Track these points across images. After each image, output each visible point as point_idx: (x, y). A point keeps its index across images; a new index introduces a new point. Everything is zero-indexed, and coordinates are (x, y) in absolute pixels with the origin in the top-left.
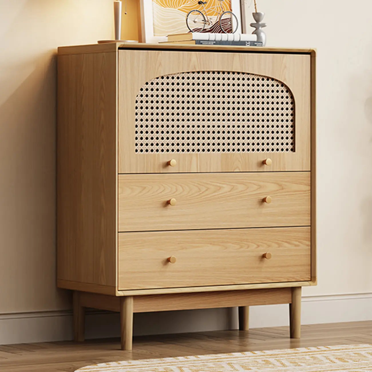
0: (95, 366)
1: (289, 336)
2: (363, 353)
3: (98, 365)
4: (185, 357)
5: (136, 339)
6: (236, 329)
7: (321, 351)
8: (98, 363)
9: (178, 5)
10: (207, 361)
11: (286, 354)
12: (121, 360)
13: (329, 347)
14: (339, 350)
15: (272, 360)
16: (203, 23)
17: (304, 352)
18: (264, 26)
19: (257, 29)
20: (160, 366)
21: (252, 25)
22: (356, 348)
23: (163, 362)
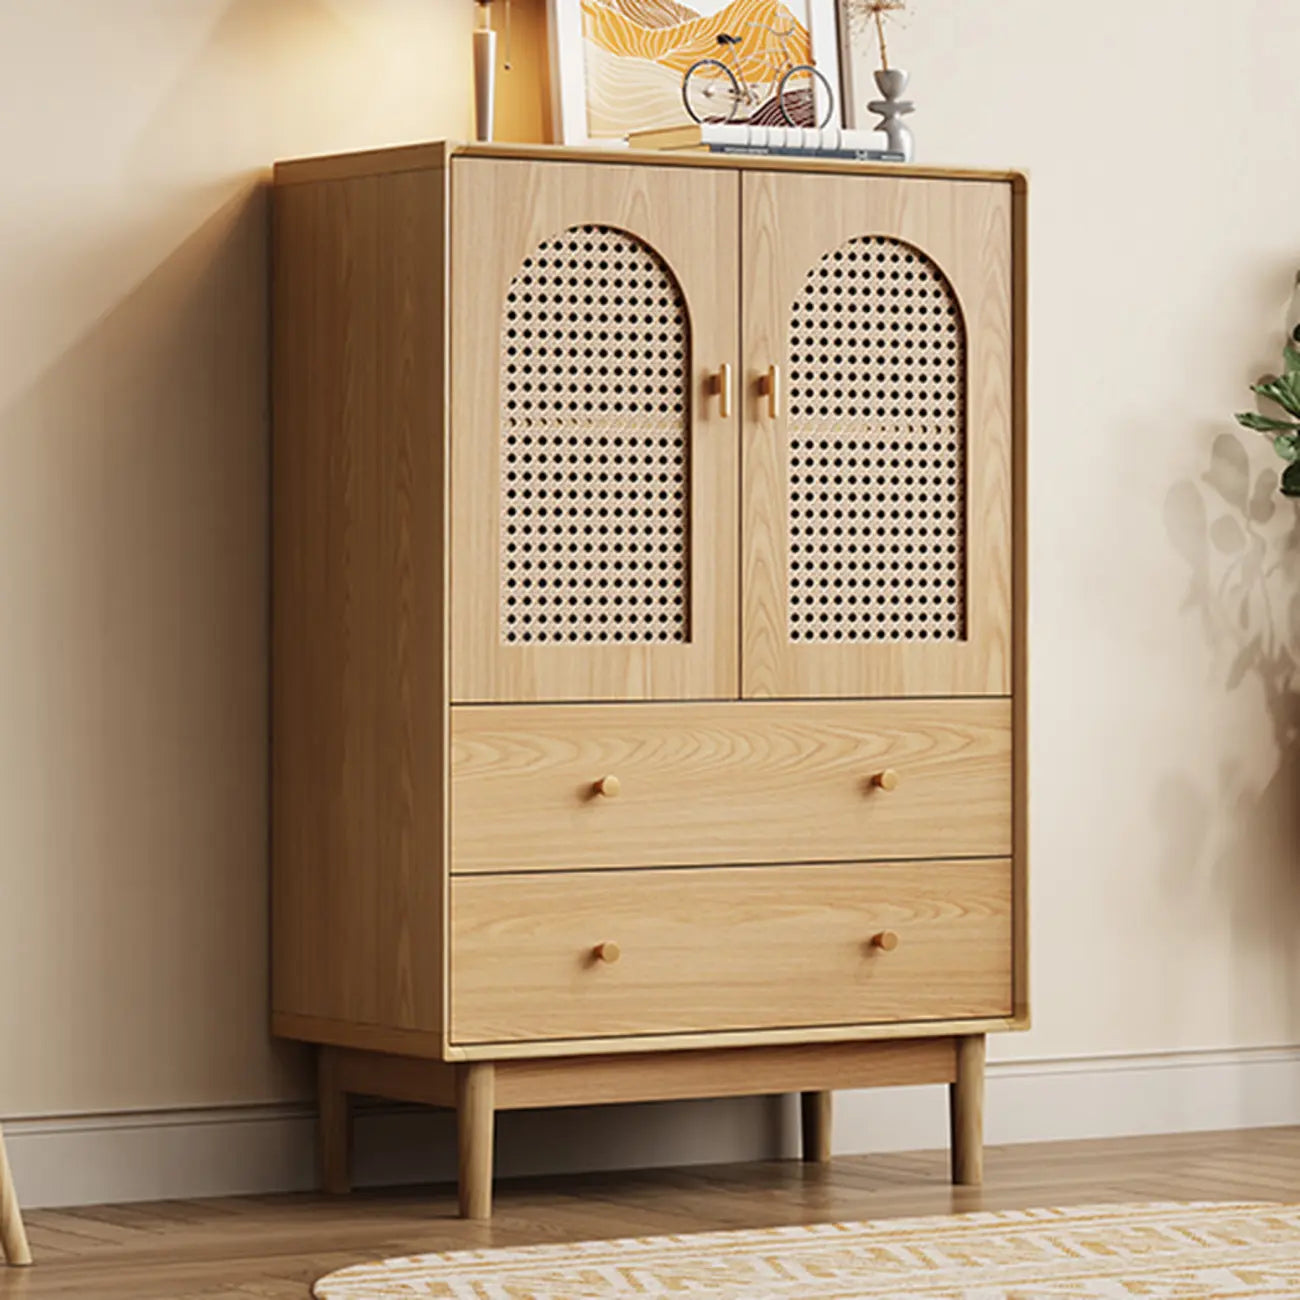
0: (378, 1267)
1: (949, 1177)
2: (1161, 1227)
3: (387, 1262)
4: (642, 1239)
5: (501, 1188)
6: (793, 1156)
7: (1040, 1222)
8: (386, 1258)
9: (660, 49)
10: (705, 1251)
11: (937, 1230)
12: (456, 1249)
13: (1060, 1209)
14: (1090, 1218)
15: (894, 1248)
16: (732, 98)
17: (988, 1226)
18: (907, 108)
19: (888, 118)
20: (570, 1266)
21: (872, 107)
22: (1139, 1214)
23: (577, 1253)
